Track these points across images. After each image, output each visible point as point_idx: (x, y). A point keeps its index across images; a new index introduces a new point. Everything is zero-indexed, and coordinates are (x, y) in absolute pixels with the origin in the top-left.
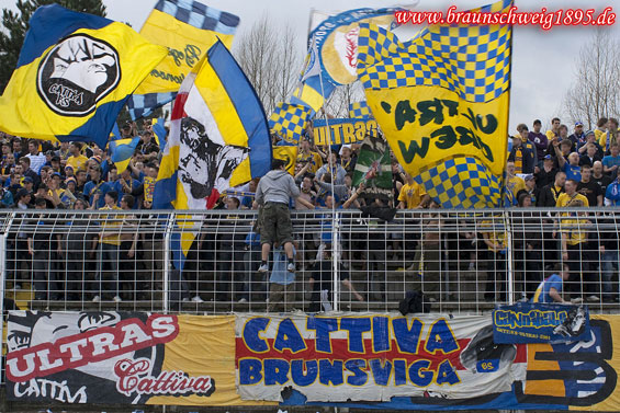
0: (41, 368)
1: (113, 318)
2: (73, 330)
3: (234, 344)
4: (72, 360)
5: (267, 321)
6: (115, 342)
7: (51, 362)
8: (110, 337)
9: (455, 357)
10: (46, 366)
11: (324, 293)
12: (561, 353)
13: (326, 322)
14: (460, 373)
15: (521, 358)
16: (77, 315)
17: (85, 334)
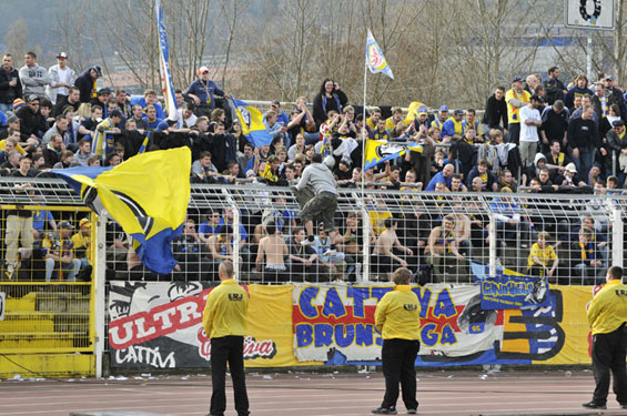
0: (139, 336)
1: (197, 287)
2: (164, 300)
3: (290, 310)
4: (163, 328)
5: (317, 290)
6: (198, 311)
7: (146, 330)
8: (194, 306)
9: (453, 321)
10: (142, 334)
11: (358, 265)
12: (527, 318)
13: (360, 290)
14: (457, 335)
15: (499, 322)
16: (167, 285)
17: (174, 303)
